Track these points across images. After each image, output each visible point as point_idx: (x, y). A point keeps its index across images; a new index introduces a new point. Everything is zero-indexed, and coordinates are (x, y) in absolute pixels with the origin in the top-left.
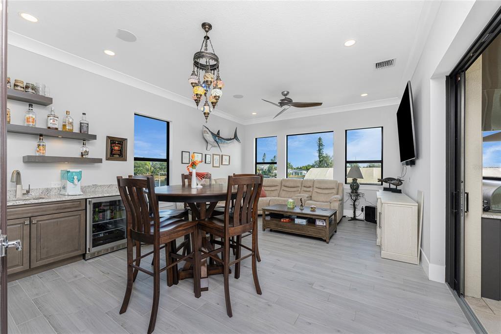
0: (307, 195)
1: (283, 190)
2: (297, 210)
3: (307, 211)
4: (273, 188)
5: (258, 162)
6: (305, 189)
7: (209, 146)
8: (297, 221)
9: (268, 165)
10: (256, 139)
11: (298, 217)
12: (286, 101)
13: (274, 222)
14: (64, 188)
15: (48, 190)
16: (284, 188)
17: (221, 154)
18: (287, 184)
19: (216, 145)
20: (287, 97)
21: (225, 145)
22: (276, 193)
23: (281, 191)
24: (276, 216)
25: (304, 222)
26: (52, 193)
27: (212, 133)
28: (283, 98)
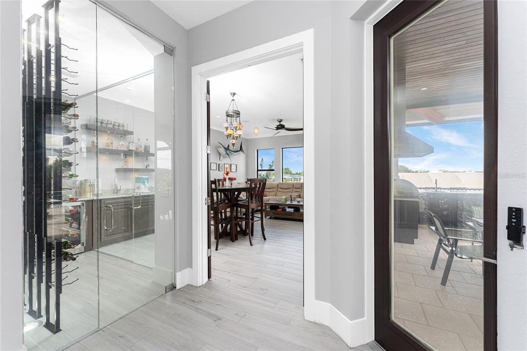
0: (296, 194)
1: (280, 191)
2: (289, 203)
3: (295, 203)
4: (272, 190)
5: (259, 169)
6: (296, 190)
7: (222, 158)
8: (288, 210)
9: (266, 172)
10: (257, 150)
11: (289, 207)
12: (280, 127)
13: (273, 211)
14: (138, 188)
15: (128, 190)
16: (279, 189)
17: (230, 163)
18: (282, 187)
19: (227, 156)
20: (281, 123)
21: (234, 156)
22: (274, 193)
23: (278, 192)
24: (274, 207)
25: (292, 210)
26: (130, 191)
27: (224, 148)
28: (279, 123)
